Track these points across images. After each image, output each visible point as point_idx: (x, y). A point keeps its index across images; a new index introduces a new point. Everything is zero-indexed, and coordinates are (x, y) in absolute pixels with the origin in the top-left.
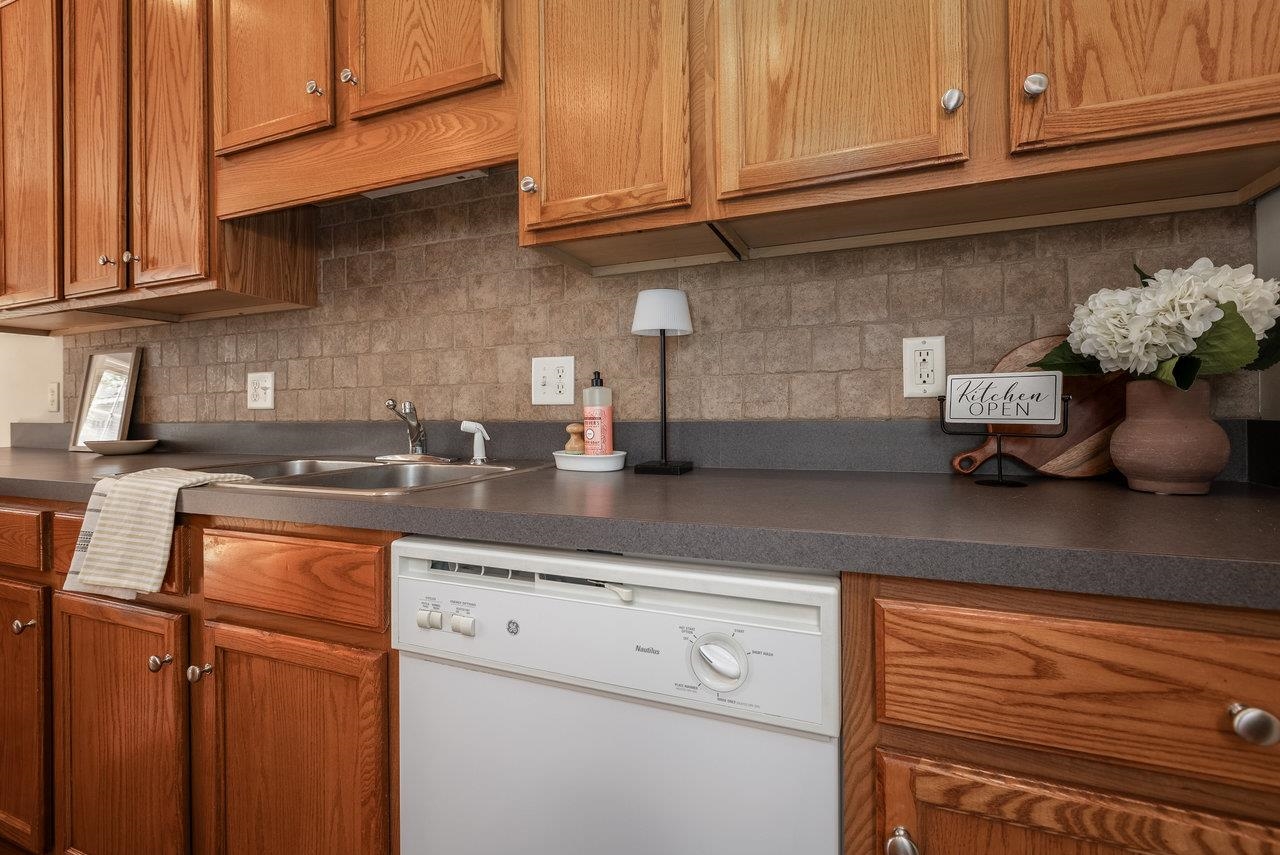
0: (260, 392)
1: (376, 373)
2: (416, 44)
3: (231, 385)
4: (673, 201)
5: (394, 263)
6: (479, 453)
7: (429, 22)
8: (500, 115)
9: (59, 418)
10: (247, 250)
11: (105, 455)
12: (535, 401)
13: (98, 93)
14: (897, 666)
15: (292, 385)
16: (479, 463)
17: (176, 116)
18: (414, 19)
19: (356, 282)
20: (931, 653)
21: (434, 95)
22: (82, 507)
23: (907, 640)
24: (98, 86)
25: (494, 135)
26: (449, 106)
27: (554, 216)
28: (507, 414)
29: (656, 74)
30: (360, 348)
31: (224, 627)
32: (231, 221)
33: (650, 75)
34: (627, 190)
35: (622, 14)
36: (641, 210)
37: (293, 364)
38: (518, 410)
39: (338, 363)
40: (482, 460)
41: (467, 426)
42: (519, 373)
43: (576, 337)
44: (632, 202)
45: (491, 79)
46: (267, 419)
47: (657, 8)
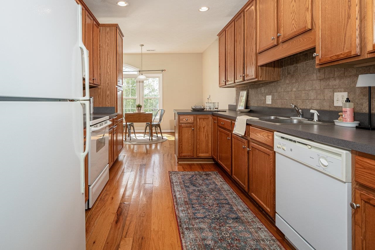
0: (269, 100)
1: (293, 96)
2: (293, 24)
3: (263, 98)
4: (353, 55)
5: (298, 68)
6: (316, 118)
7: (296, 18)
8: (311, 37)
9: (235, 104)
10: (264, 71)
11: (241, 112)
12: (335, 105)
13: (240, 44)
14: (358, 170)
15: (275, 99)
16: (316, 121)
17: (251, 46)
18: (293, 18)
19: (289, 73)
20: (365, 169)
21: (297, 35)
22: (235, 121)
23: (360, 165)
24: (240, 43)
25: (310, 42)
26: (300, 36)
27: (322, 61)
28: (327, 108)
29: (350, 21)
30: (289, 90)
31: (252, 143)
32: (261, 66)
33: (348, 21)
34: (341, 53)
35: (340, 6)
36: (345, 58)
37: (275, 94)
38: (330, 107)
39: (285, 93)
40: (317, 120)
41: (312, 111)
42: (331, 97)
43: (349, 86)
44: (342, 56)
45: (309, 29)
46: (270, 106)
47: (350, 3)
